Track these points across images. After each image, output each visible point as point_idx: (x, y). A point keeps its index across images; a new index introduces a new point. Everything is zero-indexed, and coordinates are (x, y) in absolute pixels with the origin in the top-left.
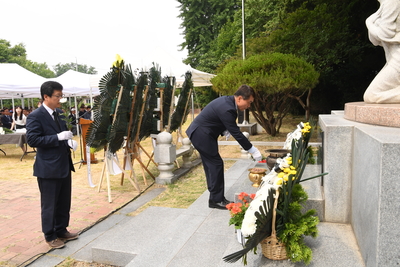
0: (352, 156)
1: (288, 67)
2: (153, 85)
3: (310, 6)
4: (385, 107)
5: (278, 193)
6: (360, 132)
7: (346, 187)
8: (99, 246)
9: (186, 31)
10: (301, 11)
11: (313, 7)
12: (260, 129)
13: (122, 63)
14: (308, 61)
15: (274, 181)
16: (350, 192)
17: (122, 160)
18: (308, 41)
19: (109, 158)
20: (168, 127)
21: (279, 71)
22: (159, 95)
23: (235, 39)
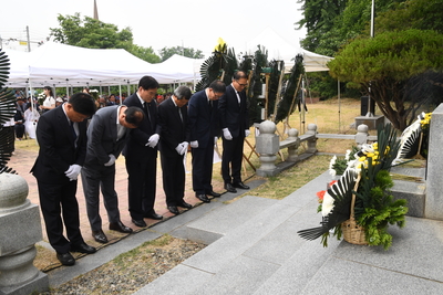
2: (258, 70)
9: (306, 7)
13: (225, 46)
20: (274, 116)
21: (412, 51)
22: (264, 81)
23: (365, 13)
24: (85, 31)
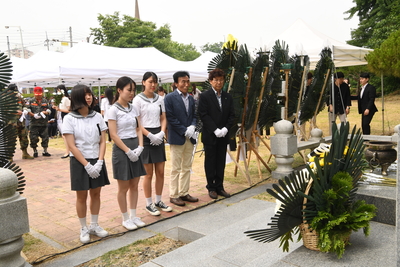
22: (284, 77)
24: (124, 30)
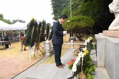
0: (105, 47)
1: (85, 20)
2: (44, 26)
3: (91, 1)
4: (115, 32)
5: (83, 59)
6: (108, 40)
7: (104, 56)
8: (28, 76)
9: (53, 9)
10: (89, 2)
11: (93, 1)
12: (77, 39)
13: (34, 19)
14: (91, 18)
15: (82, 55)
16: (105, 58)
17: (34, 49)
18: (91, 12)
19: (30, 49)
20: (48, 39)
21: (82, 21)
22: (45, 29)
23: (68, 11)
